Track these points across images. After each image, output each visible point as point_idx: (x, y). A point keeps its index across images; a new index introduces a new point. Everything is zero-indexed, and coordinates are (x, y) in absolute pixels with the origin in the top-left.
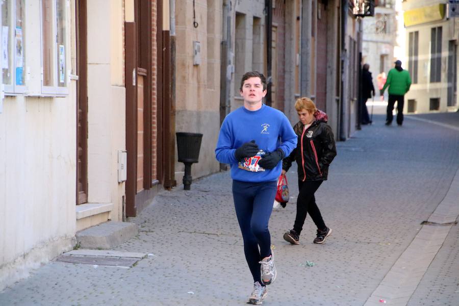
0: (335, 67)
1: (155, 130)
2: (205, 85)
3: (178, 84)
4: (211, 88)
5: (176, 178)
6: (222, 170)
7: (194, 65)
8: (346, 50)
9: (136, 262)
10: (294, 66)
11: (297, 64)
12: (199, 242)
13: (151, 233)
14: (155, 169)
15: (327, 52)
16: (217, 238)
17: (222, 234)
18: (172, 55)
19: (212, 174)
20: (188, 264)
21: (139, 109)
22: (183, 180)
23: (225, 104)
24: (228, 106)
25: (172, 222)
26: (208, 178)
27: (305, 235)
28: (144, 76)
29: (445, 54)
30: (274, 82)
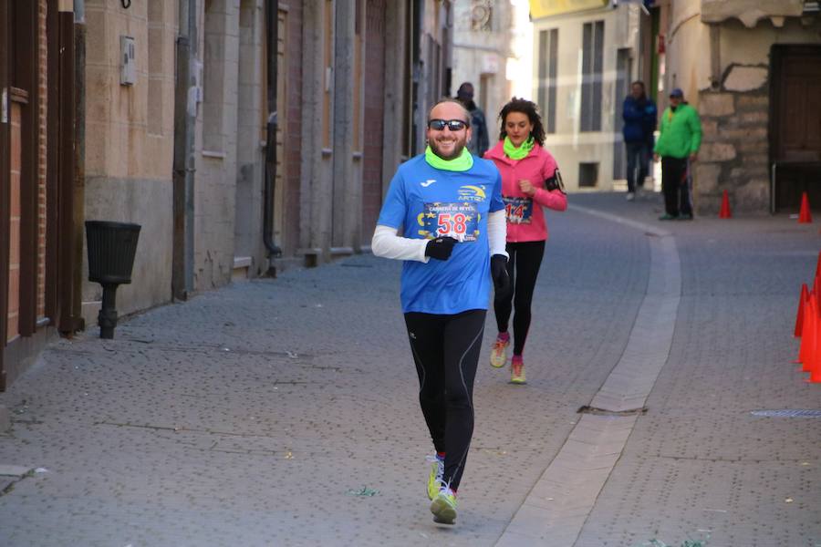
0: (401, 96)
1: (43, 216)
2: (143, 126)
3: (89, 121)
4: (156, 134)
5: (84, 314)
6: (176, 299)
7: (122, 85)
8: (422, 63)
9: (11, 485)
10: (321, 92)
11: (327, 89)
12: (138, 445)
13: (37, 426)
14: (42, 296)
15: (384, 65)
16: (175, 436)
17: (183, 429)
18: (78, 63)
19: (155, 306)
20: (119, 488)
21: (12, 171)
22: (99, 318)
23: (183, 164)
24: (190, 169)
25: (80, 404)
26: (149, 314)
27: (352, 431)
28: (22, 105)
29: (610, 75)
30: (282, 124)
